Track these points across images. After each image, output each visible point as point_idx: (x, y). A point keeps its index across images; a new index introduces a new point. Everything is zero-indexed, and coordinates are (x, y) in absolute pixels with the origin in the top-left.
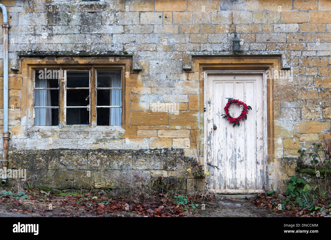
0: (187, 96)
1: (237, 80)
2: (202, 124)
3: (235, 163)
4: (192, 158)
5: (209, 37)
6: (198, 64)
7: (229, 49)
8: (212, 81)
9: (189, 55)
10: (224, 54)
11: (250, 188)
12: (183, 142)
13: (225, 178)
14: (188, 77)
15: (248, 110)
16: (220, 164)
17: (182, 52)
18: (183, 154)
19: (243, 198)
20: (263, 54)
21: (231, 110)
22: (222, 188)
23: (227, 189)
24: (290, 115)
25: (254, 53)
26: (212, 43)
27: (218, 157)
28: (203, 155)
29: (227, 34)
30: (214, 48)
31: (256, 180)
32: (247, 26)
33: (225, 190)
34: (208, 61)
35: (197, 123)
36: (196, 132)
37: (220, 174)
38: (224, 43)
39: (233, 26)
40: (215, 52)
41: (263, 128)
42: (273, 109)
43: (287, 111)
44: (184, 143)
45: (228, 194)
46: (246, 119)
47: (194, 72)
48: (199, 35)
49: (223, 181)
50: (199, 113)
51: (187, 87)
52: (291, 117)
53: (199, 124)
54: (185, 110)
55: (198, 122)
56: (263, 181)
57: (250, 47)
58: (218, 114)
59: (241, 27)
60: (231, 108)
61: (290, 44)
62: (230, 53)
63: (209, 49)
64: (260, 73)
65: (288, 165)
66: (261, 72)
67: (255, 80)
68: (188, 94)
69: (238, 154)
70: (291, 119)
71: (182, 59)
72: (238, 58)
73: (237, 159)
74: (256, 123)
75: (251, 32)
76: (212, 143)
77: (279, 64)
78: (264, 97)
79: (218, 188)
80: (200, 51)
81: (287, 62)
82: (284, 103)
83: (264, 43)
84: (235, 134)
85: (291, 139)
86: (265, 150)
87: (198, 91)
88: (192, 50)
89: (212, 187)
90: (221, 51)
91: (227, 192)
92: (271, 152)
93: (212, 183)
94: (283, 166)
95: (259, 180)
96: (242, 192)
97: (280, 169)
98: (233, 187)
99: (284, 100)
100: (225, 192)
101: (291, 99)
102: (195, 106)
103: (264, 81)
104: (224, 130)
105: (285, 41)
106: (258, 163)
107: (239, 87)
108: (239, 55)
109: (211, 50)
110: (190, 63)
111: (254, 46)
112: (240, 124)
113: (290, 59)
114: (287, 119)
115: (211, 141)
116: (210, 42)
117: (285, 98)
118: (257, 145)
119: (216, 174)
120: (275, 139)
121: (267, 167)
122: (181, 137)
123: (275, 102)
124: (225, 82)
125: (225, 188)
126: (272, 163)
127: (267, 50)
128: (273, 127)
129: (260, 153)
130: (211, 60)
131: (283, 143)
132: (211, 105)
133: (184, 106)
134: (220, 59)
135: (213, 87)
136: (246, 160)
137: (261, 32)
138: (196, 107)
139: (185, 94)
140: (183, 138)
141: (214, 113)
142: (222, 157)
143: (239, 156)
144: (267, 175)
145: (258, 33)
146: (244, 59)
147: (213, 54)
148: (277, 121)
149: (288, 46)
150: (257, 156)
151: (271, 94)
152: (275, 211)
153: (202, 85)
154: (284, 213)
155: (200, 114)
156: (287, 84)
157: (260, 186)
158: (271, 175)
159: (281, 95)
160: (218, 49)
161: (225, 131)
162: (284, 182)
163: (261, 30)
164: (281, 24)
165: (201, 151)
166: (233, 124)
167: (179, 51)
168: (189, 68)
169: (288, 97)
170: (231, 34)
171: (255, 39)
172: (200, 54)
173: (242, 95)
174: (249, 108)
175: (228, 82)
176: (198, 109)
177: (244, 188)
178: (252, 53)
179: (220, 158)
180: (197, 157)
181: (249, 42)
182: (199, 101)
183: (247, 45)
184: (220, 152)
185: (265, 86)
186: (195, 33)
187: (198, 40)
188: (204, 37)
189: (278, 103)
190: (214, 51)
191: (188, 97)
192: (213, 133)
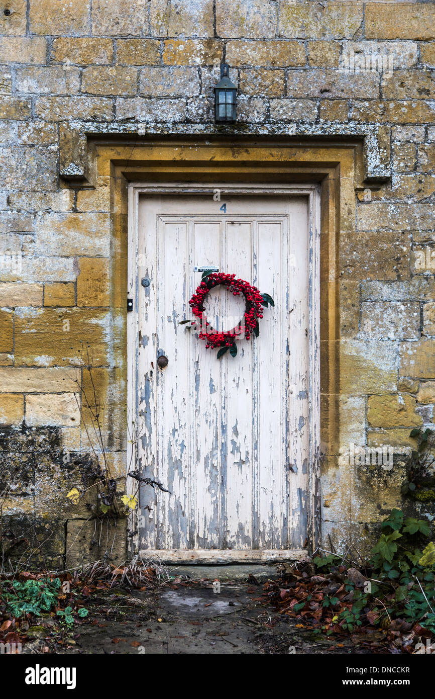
0: (71, 261)
1: (230, 215)
2: (122, 349)
3: (224, 468)
4: (88, 455)
5: (142, 77)
6: (108, 164)
7: (205, 116)
8: (155, 217)
9: (77, 134)
10: (188, 132)
11: (268, 545)
12: (60, 407)
13: (192, 515)
14: (75, 204)
15: (262, 306)
16: (176, 472)
17: (58, 123)
18: (58, 444)
19: (241, 580)
20: (307, 133)
21: (212, 308)
22: (181, 545)
23: (196, 547)
24: (388, 323)
25: (279, 128)
26: (150, 97)
27: (170, 451)
28: (121, 445)
29: (199, 71)
30: (156, 112)
31: (285, 521)
32: (261, 46)
33: (191, 551)
34: (139, 155)
35: (102, 348)
36: (101, 374)
37: (178, 504)
38: (188, 98)
39: (216, 44)
40: (159, 125)
41: (308, 364)
42: (337, 305)
43: (378, 310)
44: (62, 409)
45: (201, 564)
46: (257, 335)
47: (93, 188)
48: (112, 72)
49: (184, 526)
50: (108, 315)
51: (72, 233)
52: (393, 329)
53: (108, 350)
54: (66, 307)
55: (105, 343)
56: (306, 523)
57: (269, 111)
58: (172, 319)
59: (240, 47)
60: (213, 301)
61: (392, 105)
62: (206, 128)
63: (143, 116)
64: (300, 192)
65: (380, 476)
66: (302, 189)
67: (286, 216)
68: (76, 256)
69: (233, 442)
70: (392, 336)
71: (57, 147)
72: (230, 144)
73: (230, 456)
74: (288, 347)
75: (274, 63)
76: (152, 409)
77: (355, 165)
78: (312, 266)
79: (171, 544)
80: (113, 121)
81: (381, 159)
82: (370, 287)
83: (312, 99)
84: (223, 381)
85: (391, 398)
86: (312, 428)
87: (108, 247)
88: (89, 118)
89: (151, 543)
90: (181, 122)
91: (196, 558)
92: (331, 437)
93: (151, 532)
94: (364, 478)
95: (294, 522)
96: (243, 557)
97: (355, 487)
98: (216, 541)
99: (372, 276)
100: (190, 558)
101: (393, 275)
102: (98, 293)
103: (311, 218)
104: (189, 368)
105: (376, 96)
106: (291, 469)
107: (238, 235)
108: (234, 135)
109: (149, 118)
110: (81, 157)
111: (282, 107)
112: (239, 351)
113: (389, 151)
114: (379, 336)
115: (150, 400)
116: (146, 93)
117: (373, 270)
118: (291, 412)
119: (164, 502)
120: (342, 397)
121: (318, 481)
122: (51, 389)
123: (345, 282)
124: (196, 219)
125: (191, 544)
126: (331, 471)
127: (322, 120)
128: (337, 360)
129: (299, 439)
130: (147, 150)
131: (367, 409)
132: (152, 292)
133: (61, 294)
134: (178, 146)
135: (157, 234)
136: (256, 459)
137: (303, 65)
138: (101, 296)
139: (68, 257)
140: (59, 393)
141: (160, 314)
142: (182, 451)
143: (236, 449)
144: (318, 506)
145: (293, 67)
146: (250, 150)
147: (152, 131)
148: (348, 340)
149: (385, 110)
150: (288, 447)
151: (332, 258)
152: (330, 632)
153: (119, 227)
154: (356, 639)
155: (114, 317)
156: (382, 227)
157: (296, 537)
158: (328, 507)
159: (362, 262)
160: (170, 115)
161: (193, 370)
162: (366, 528)
163: (302, 59)
164: (364, 42)
165: (116, 434)
166: (218, 349)
167: (48, 119)
168: (76, 173)
169: (381, 268)
170: (210, 71)
171: (286, 87)
172: (112, 129)
173: (246, 261)
174: (265, 300)
175: (202, 219)
176: (107, 303)
177: (249, 545)
178: (274, 131)
179: (176, 454)
180: (100, 454)
181: (267, 94)
182: (108, 277)
183: (259, 105)
184: (176, 437)
185: (314, 233)
186: (100, 65)
187: (107, 86)
188: (128, 78)
189: (353, 286)
190: (157, 122)
191: (76, 264)
192: (157, 378)
